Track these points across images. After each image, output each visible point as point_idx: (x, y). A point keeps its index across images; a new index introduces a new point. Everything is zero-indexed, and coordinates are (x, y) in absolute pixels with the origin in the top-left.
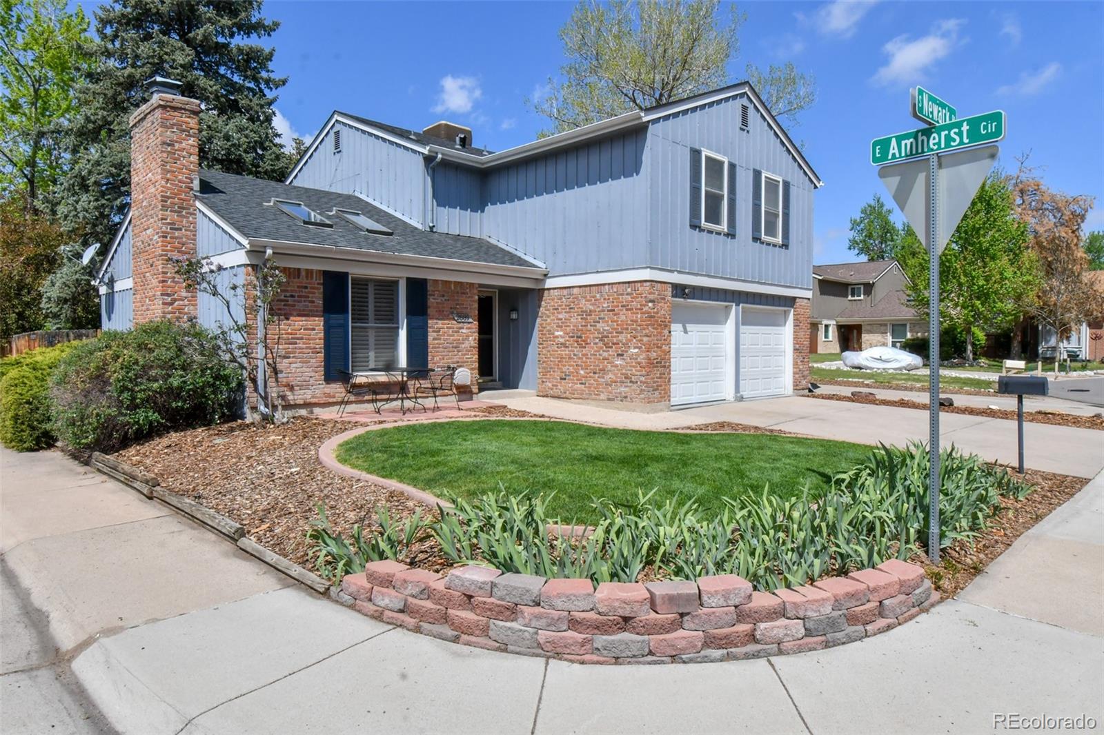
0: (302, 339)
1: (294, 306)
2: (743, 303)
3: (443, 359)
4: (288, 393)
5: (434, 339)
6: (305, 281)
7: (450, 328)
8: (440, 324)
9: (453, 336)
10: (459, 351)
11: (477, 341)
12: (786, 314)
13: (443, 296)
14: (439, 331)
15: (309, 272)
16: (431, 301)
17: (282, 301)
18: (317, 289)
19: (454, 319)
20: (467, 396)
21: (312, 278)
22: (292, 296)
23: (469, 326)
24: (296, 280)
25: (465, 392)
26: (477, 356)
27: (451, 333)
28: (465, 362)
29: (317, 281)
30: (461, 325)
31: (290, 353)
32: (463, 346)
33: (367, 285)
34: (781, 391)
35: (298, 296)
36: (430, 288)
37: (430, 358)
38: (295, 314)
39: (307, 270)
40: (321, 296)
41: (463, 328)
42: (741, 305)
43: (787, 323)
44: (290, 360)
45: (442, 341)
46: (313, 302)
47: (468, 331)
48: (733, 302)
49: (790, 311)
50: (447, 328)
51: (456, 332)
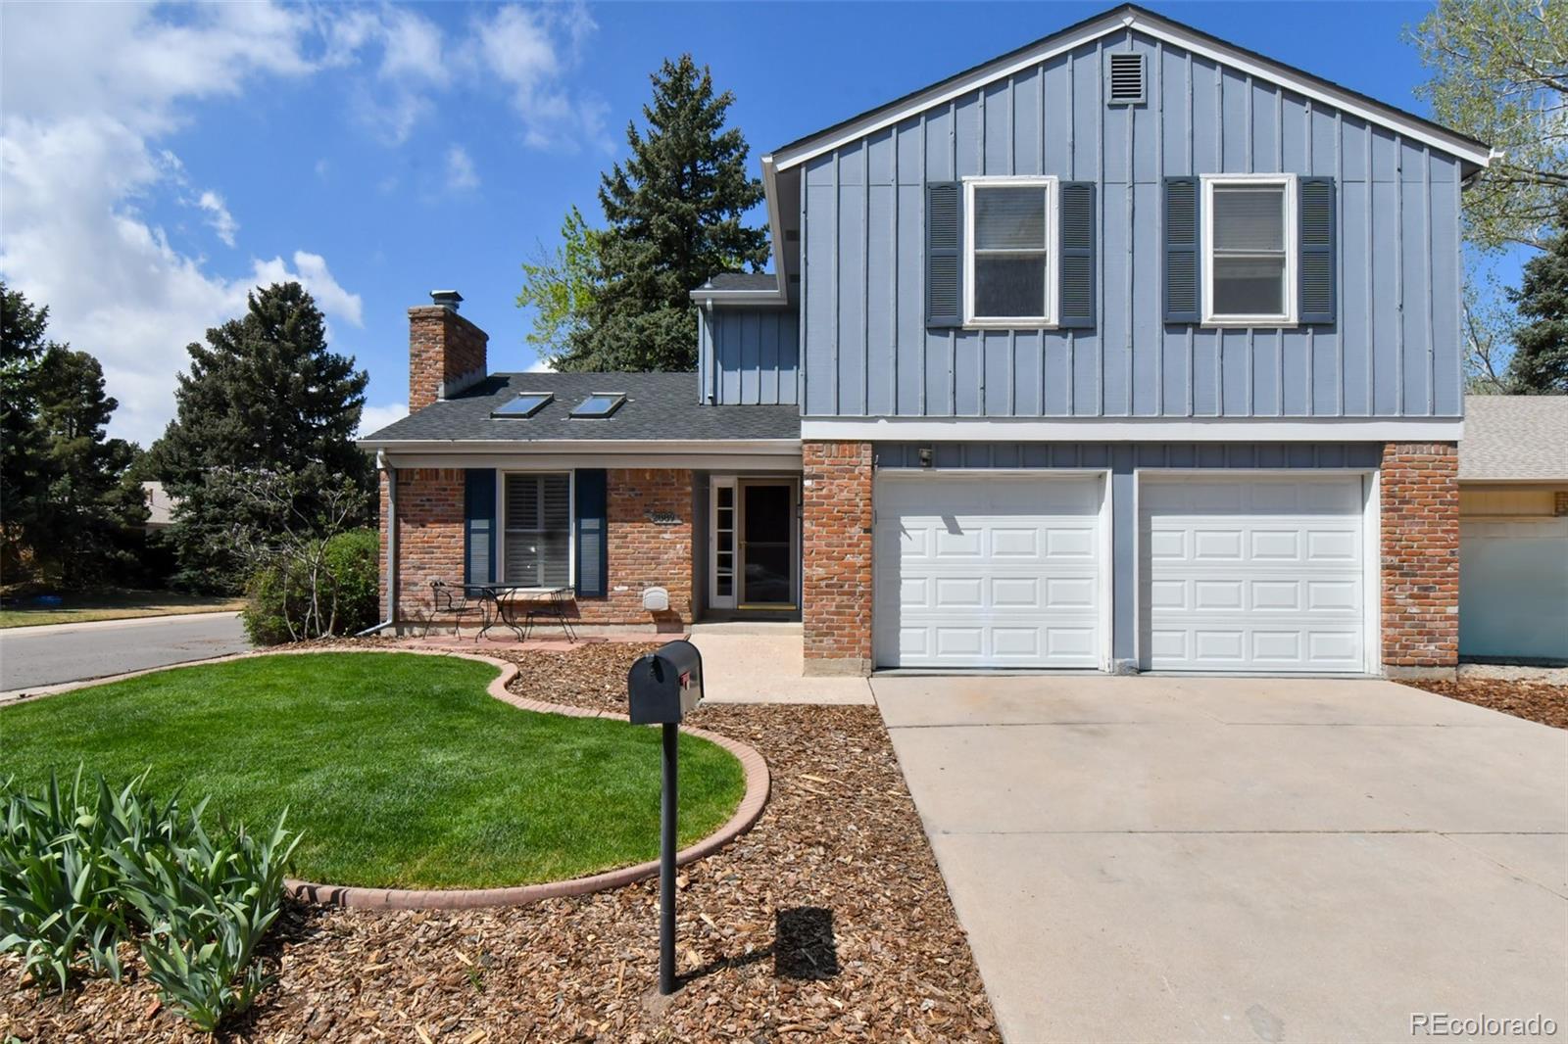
0: (439, 547)
1: (431, 511)
2: (1139, 466)
3: (632, 574)
4: (423, 609)
5: (617, 548)
6: (444, 482)
7: (643, 532)
8: (627, 527)
9: (649, 543)
10: (658, 564)
11: (689, 550)
12: (1364, 483)
13: (633, 490)
14: (626, 537)
15: (449, 472)
16: (613, 497)
17: (417, 505)
18: (458, 490)
19: (650, 521)
20: (675, 627)
21: (452, 478)
22: (428, 500)
23: (677, 528)
24: (434, 482)
25: (668, 621)
26: (690, 572)
27: (644, 538)
28: (668, 579)
29: (458, 482)
30: (662, 528)
31: (426, 563)
32: (666, 556)
33: (535, 482)
34: (1354, 665)
35: (437, 500)
36: (611, 480)
37: (610, 573)
38: (431, 519)
39: (446, 470)
40: (463, 498)
41: (665, 532)
42: (1136, 472)
43: (1368, 506)
44: (426, 571)
45: (631, 550)
46: (453, 505)
47: (674, 536)
48: (1106, 466)
49: (1371, 476)
50: (639, 532)
51: (653, 538)
